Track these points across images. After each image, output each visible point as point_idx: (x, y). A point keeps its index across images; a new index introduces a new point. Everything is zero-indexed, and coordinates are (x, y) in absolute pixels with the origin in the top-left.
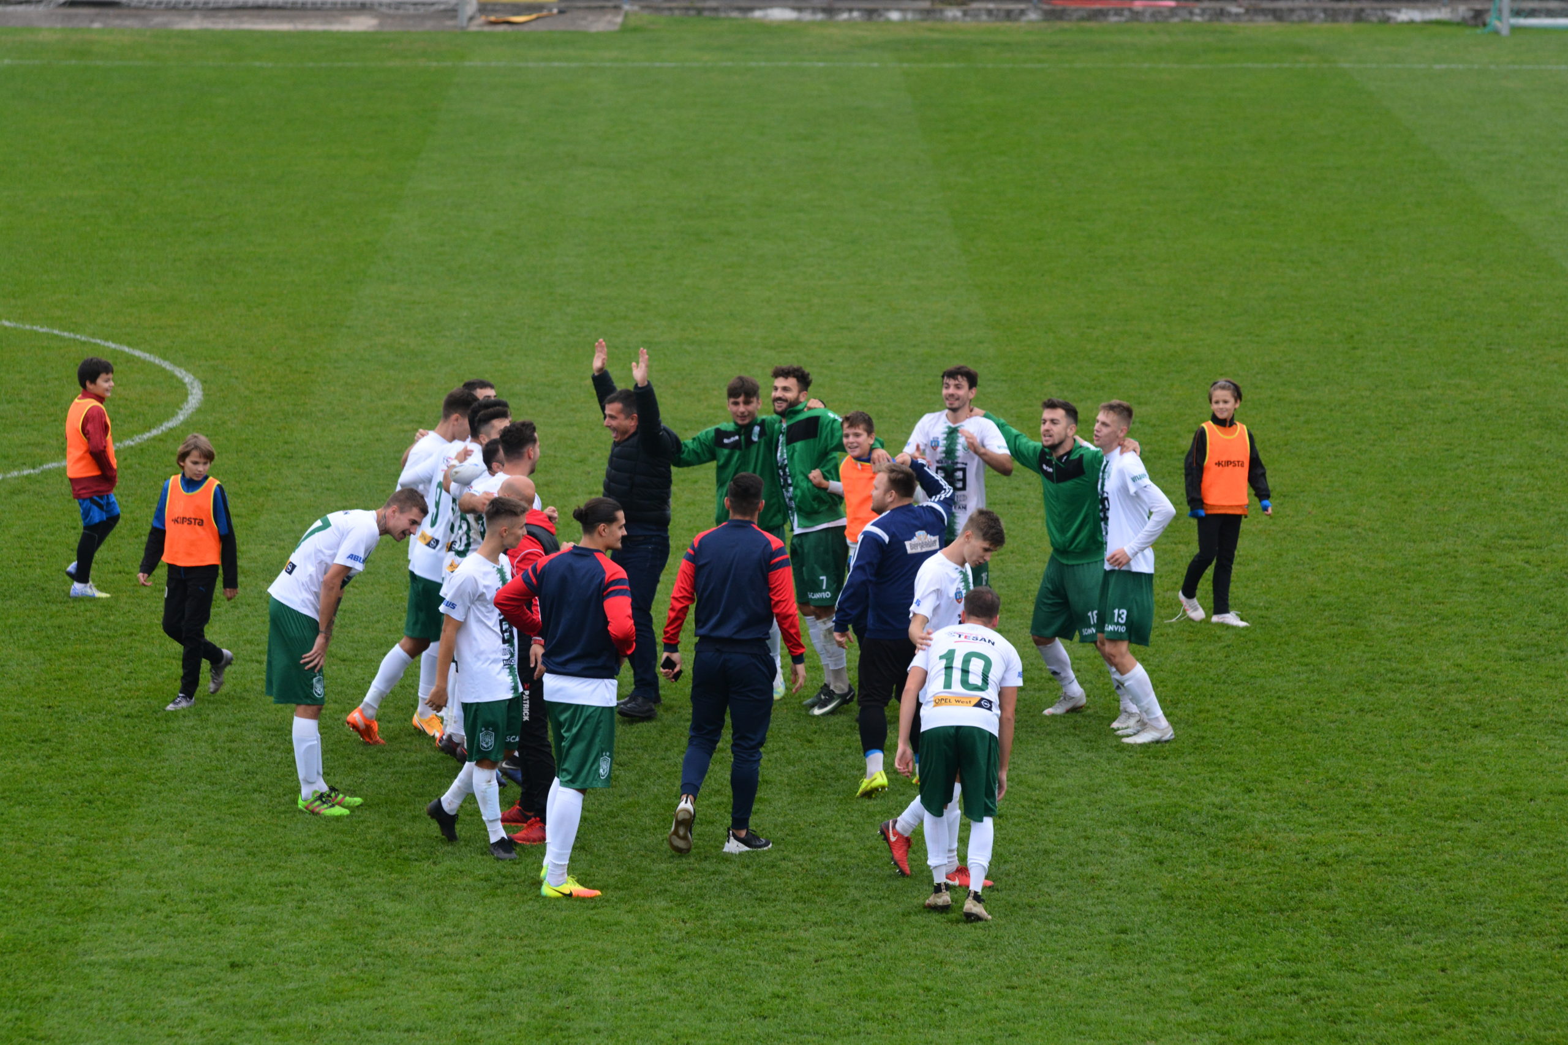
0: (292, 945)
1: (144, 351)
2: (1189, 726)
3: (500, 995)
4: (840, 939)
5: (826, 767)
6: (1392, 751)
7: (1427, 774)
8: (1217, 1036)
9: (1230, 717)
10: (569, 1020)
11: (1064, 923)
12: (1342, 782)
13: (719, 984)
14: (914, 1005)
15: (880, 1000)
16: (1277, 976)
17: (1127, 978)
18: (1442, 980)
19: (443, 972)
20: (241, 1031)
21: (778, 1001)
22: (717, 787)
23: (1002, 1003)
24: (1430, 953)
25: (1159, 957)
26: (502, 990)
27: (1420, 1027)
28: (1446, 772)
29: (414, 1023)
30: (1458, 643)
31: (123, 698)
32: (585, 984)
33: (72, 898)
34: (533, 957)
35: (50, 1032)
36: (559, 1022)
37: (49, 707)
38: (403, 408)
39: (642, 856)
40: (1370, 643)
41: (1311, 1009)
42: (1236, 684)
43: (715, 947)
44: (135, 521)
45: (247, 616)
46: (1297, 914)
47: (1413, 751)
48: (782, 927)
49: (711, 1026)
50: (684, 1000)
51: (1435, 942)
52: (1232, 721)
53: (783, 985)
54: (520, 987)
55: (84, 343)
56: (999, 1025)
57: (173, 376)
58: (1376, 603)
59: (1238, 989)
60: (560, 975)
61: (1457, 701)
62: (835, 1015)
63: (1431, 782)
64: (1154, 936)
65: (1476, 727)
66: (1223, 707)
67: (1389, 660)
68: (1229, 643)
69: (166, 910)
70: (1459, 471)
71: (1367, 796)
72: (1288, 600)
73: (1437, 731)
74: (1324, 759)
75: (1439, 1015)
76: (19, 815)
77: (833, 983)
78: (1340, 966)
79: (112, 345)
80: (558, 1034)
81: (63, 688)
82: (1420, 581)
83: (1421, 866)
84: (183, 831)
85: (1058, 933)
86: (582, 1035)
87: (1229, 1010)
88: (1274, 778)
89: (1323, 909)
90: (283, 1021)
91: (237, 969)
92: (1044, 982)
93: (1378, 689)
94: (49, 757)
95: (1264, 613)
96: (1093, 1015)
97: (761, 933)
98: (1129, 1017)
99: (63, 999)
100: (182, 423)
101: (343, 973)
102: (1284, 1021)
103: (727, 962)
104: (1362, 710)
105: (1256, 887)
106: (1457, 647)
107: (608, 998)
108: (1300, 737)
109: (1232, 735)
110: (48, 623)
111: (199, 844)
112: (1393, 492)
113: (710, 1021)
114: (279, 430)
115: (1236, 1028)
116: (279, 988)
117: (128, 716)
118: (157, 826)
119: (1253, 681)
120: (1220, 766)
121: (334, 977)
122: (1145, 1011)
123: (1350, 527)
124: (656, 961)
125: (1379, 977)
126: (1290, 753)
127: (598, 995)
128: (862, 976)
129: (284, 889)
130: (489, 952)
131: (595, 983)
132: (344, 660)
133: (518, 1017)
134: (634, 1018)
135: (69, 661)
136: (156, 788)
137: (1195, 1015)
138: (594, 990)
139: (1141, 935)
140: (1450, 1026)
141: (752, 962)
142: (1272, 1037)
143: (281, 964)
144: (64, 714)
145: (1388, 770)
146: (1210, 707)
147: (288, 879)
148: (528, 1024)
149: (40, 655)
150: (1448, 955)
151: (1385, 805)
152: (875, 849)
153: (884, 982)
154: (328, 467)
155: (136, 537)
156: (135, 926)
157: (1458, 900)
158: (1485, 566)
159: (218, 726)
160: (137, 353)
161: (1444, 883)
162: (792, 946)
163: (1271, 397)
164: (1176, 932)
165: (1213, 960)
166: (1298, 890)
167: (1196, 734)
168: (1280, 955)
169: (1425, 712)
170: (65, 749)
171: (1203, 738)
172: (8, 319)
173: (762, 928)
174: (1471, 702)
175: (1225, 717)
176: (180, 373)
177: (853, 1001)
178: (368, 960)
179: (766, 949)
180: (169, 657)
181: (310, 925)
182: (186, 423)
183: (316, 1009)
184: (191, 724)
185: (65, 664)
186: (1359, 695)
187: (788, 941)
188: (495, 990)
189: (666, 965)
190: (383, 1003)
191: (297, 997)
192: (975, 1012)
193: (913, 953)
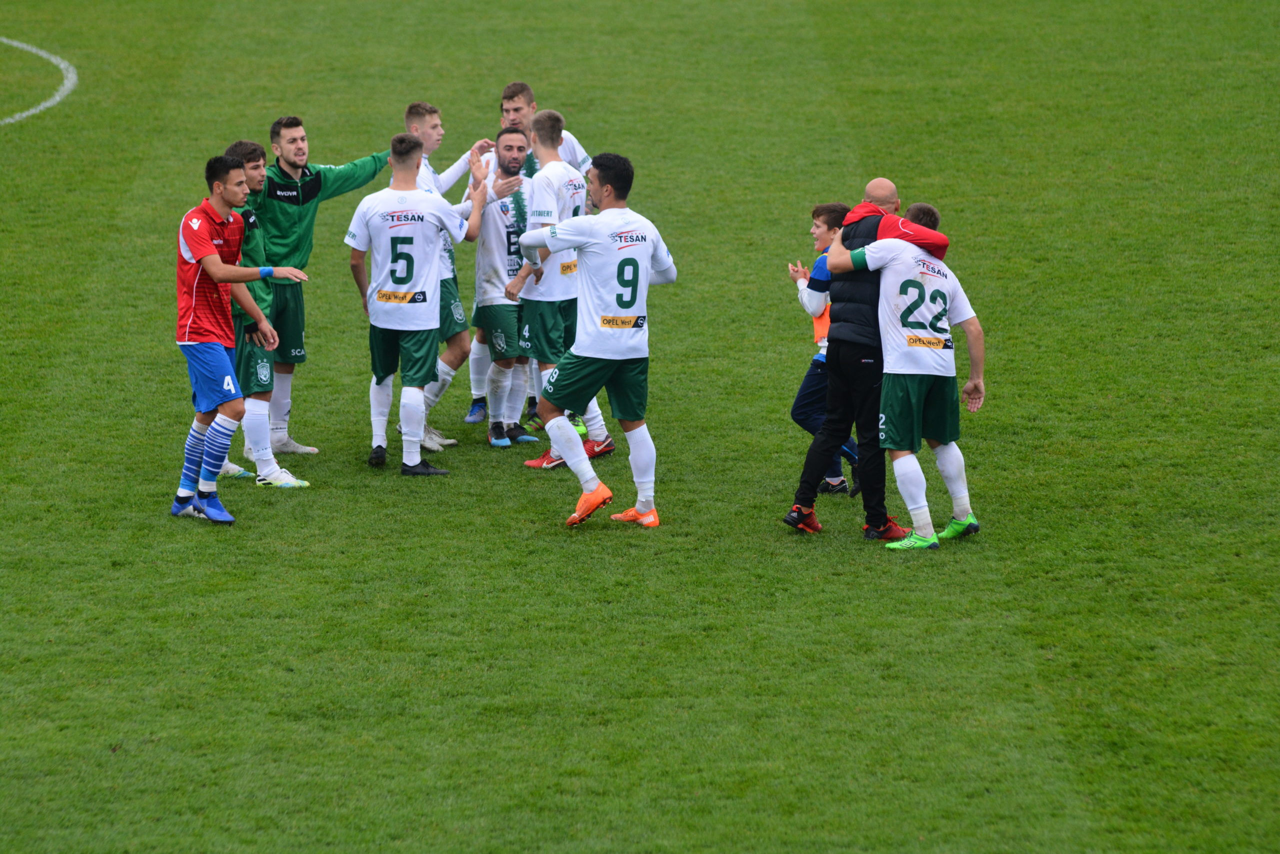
0: (169, 547)
1: (23, 41)
2: (1000, 351)
3: (363, 586)
4: (678, 535)
5: (663, 390)
6: (1188, 369)
7: (1221, 389)
8: (1028, 612)
9: (1037, 343)
10: (428, 606)
12: (1142, 397)
13: (566, 574)
14: (747, 590)
15: (715, 586)
16: (1083, 562)
17: (944, 564)
18: (1236, 563)
19: (310, 568)
20: (123, 620)
21: (621, 588)
23: (828, 588)
24: (1225, 540)
26: (365, 582)
27: (1216, 604)
28: (1239, 387)
29: (284, 611)
30: (1249, 277)
31: (8, 338)
32: (442, 576)
34: (394, 554)
36: (419, 608)
38: (265, 88)
39: (493, 467)
40: (1167, 278)
41: (1116, 589)
42: (1043, 315)
43: (562, 544)
44: (17, 187)
45: (122, 267)
46: (1102, 510)
47: (1208, 370)
49: (559, 609)
50: (534, 588)
51: (1230, 531)
52: (1039, 347)
53: (625, 575)
54: (382, 579)
56: (826, 606)
57: (48, 63)
58: (1172, 244)
59: (1047, 573)
60: (419, 569)
61: (1248, 326)
62: (674, 599)
63: (1224, 396)
65: (1267, 348)
66: (1030, 334)
67: (1185, 292)
68: (1036, 279)
69: (51, 518)
70: (1249, 130)
71: (1165, 408)
72: (1090, 242)
73: (1230, 353)
74: (1125, 377)
75: (1234, 593)
78: (1141, 553)
80: (418, 619)
82: (1213, 225)
83: (1216, 467)
84: (66, 451)
86: (440, 619)
87: (1038, 592)
88: (1079, 394)
89: (1125, 505)
90: (162, 611)
91: (118, 567)
92: (867, 569)
93: (1175, 317)
95: (1068, 254)
96: (913, 597)
97: (605, 531)
98: (946, 598)
100: (59, 104)
101: (217, 569)
102: (1090, 599)
103: (573, 556)
104: (1160, 335)
105: (1062, 487)
106: (1248, 281)
107: (464, 587)
108: (1103, 359)
109: (1039, 358)
111: (81, 462)
112: (1188, 149)
113: (557, 606)
114: (150, 108)
115: (1045, 605)
116: (158, 583)
117: (13, 354)
118: (42, 447)
119: (1058, 312)
120: (1028, 384)
121: (209, 573)
122: (961, 593)
123: (1147, 179)
124: (508, 556)
125: (1178, 562)
126: (1093, 373)
127: (454, 585)
128: (698, 566)
129: (161, 499)
130: (352, 550)
131: (452, 575)
134: (487, 604)
136: (40, 415)
137: (1007, 595)
138: (451, 581)
140: (1244, 602)
141: (597, 556)
142: (1078, 613)
143: (159, 562)
145: (1184, 386)
146: (1019, 335)
147: (165, 491)
148: (389, 611)
150: (1242, 542)
151: (1182, 416)
153: (718, 571)
155: (18, 201)
156: (22, 532)
157: (1251, 495)
158: (1274, 212)
159: (97, 361)
160: (15, 44)
161: (1238, 481)
162: (633, 542)
163: (1073, 70)
165: (1024, 548)
166: (1102, 489)
167: (1006, 357)
168: (1086, 544)
169: (1218, 337)
171: (1012, 361)
174: (1261, 327)
175: (1032, 343)
176: (55, 60)
177: (690, 588)
178: (240, 558)
179: (609, 544)
180: (50, 303)
182: (63, 103)
183: (193, 600)
184: (72, 360)
186: (1157, 323)
187: (629, 537)
188: (358, 582)
189: (517, 559)
190: (254, 594)
191: (175, 590)
192: (803, 595)
193: (745, 546)
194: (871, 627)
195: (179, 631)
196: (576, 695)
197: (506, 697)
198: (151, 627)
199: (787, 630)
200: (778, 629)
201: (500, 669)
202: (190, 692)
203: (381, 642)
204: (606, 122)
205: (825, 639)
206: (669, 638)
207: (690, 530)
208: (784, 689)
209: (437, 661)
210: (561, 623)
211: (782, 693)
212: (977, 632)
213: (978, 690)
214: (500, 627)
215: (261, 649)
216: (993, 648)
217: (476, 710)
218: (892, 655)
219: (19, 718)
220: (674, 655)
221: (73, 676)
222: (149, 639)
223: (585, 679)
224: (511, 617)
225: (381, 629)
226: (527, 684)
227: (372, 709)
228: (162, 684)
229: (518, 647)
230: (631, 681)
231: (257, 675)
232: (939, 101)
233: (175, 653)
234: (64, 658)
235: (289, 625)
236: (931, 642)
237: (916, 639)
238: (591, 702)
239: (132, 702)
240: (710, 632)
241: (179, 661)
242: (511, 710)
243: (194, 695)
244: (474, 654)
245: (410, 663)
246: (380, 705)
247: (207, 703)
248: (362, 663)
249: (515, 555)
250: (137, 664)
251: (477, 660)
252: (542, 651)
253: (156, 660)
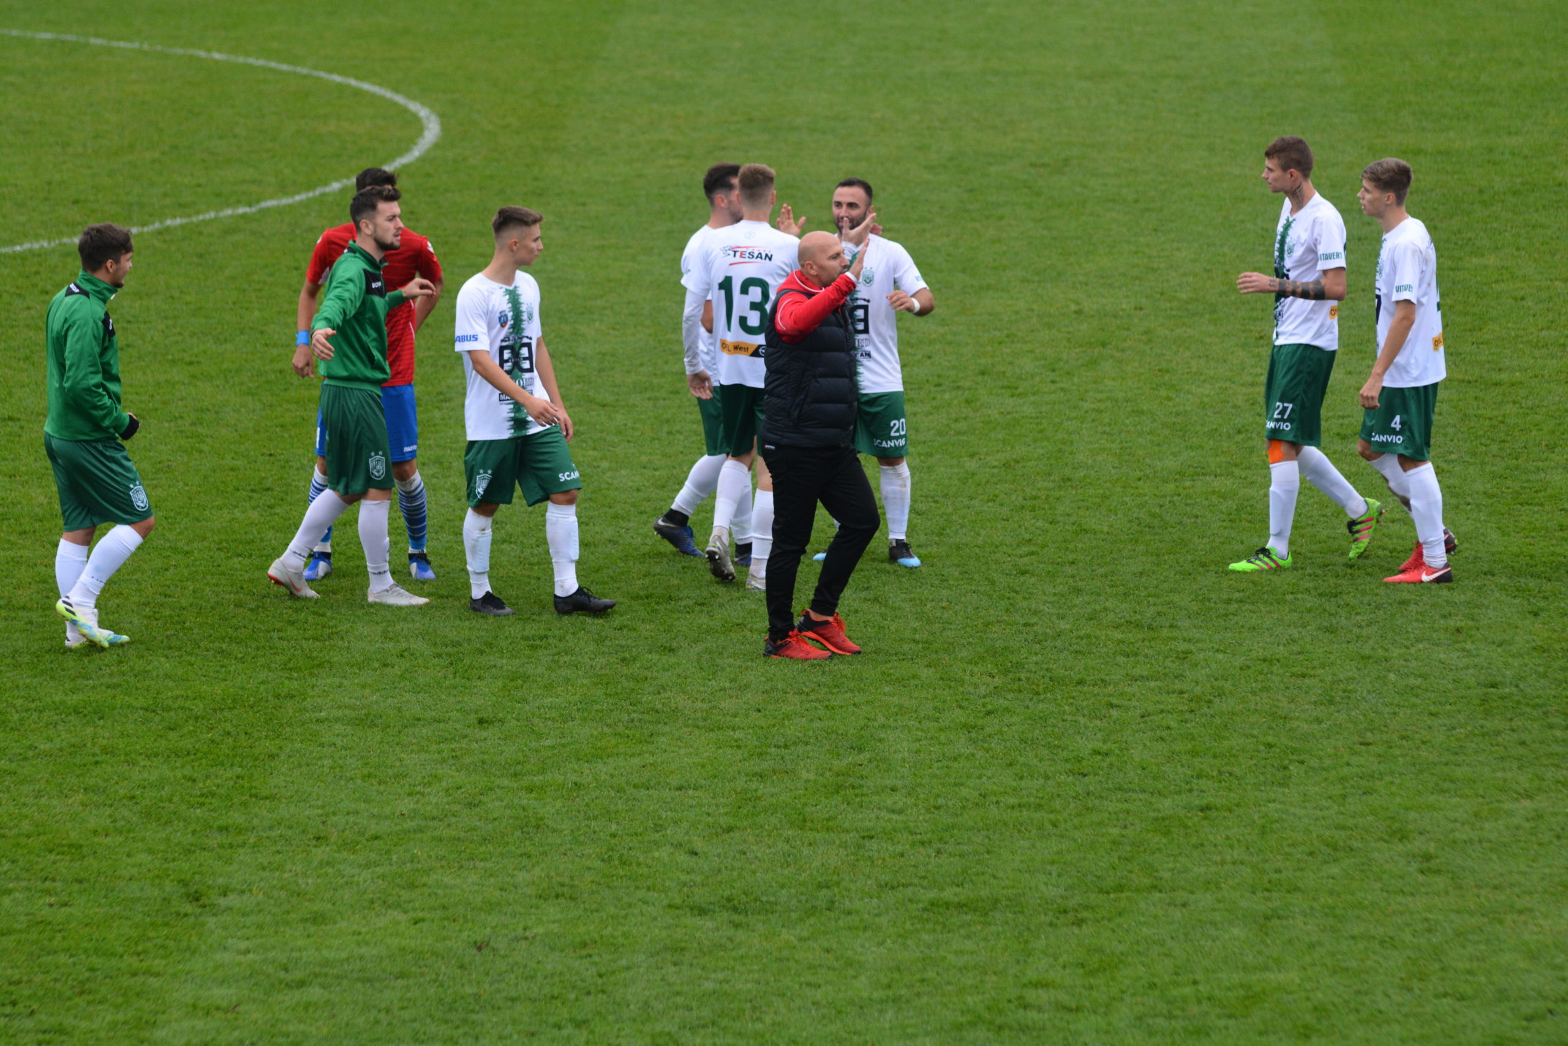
0: (548, 701)
1: (374, 83)
3: (783, 751)
4: (1168, 693)
5: (1153, 515)
10: (862, 777)
11: (1424, 677)
13: (1032, 740)
14: (1254, 761)
15: (1215, 757)
17: (1498, 733)
19: (719, 729)
20: (491, 789)
21: (1099, 757)
22: (1027, 537)
23: (1354, 760)
25: (1535, 713)
26: (786, 747)
29: (686, 781)
32: (880, 740)
33: (300, 652)
34: (821, 713)
35: (276, 791)
36: (851, 780)
37: (271, 455)
38: (668, 143)
39: (943, 608)
43: (1027, 702)
48: (1102, 680)
49: (1023, 783)
50: (993, 757)
53: (1104, 742)
54: (807, 744)
55: (305, 77)
56: (1352, 782)
57: (405, 111)
60: (852, 731)
62: (1165, 772)
64: (1529, 690)
69: (405, 664)
76: (239, 566)
77: (1162, 739)
79: (337, 78)
80: (850, 792)
81: (286, 435)
85: (1419, 687)
86: (877, 793)
90: (538, 779)
91: (485, 725)
92: (1403, 738)
94: (271, 507)
96: (1459, 772)
97: (1079, 687)
98: (1500, 774)
99: (290, 757)
100: (418, 160)
101: (606, 729)
103: (1040, 718)
107: (906, 754)
110: (267, 368)
111: (442, 597)
113: (1021, 778)
114: (528, 166)
116: (534, 744)
121: (595, 733)
122: (1519, 768)
124: (959, 716)
127: (895, 752)
128: (1194, 731)
129: (538, 642)
130: (770, 707)
131: (891, 739)
132: (604, 406)
133: (805, 775)
134: (935, 776)
135: (293, 407)
138: (890, 746)
139: (1514, 689)
141: (1069, 718)
143: (536, 720)
144: (287, 462)
147: (542, 633)
148: (815, 782)
149: (260, 400)
152: (1209, 600)
153: (1219, 738)
154: (584, 205)
156: (369, 681)
160: (366, 86)
162: (1115, 701)
164: (1553, 686)
170: (289, 498)
172: (219, 51)
173: (1080, 682)
176: (414, 106)
177: (1184, 758)
178: (634, 715)
179: (1085, 703)
181: (568, 680)
182: (422, 159)
183: (576, 767)
184: (431, 472)
185: (287, 410)
187: (1110, 695)
188: (777, 746)
189: (971, 721)
190: (651, 760)
191: (554, 755)
192: (1324, 769)
193: (1253, 707)
194: (1407, 809)
195: (559, 804)
196: (1043, 888)
197: (957, 890)
198: (526, 800)
199: (1303, 812)
200: (1292, 810)
201: (950, 855)
202: (572, 878)
203: (805, 821)
204: (1085, 187)
205: (1350, 822)
206: (1157, 819)
207: (1185, 687)
208: (1300, 884)
209: (873, 845)
210: (1025, 800)
211: (1297, 889)
212: (1539, 816)
213: (1539, 889)
214: (950, 804)
215: (658, 828)
216: (1558, 837)
217: (921, 906)
218: (1433, 844)
219: (364, 908)
220: (1164, 841)
221: (430, 857)
222: (522, 814)
223: (1054, 869)
224: (964, 792)
225: (805, 805)
226: (983, 873)
227: (794, 902)
228: (537, 871)
229: (972, 829)
230: (1111, 872)
231: (653, 859)
232: (1495, 163)
233: (554, 831)
234: (419, 835)
235: (693, 798)
236: (1481, 829)
237: (1463, 824)
238: (1062, 897)
239: (501, 890)
240: (1209, 813)
241: (559, 841)
242: (965, 905)
243: (576, 883)
244: (919, 837)
245: (840, 846)
246: (804, 898)
247: (593, 892)
248: (782, 846)
249: (969, 715)
250: (508, 843)
251: (923, 843)
252: (1001, 834)
253: (531, 839)
